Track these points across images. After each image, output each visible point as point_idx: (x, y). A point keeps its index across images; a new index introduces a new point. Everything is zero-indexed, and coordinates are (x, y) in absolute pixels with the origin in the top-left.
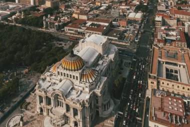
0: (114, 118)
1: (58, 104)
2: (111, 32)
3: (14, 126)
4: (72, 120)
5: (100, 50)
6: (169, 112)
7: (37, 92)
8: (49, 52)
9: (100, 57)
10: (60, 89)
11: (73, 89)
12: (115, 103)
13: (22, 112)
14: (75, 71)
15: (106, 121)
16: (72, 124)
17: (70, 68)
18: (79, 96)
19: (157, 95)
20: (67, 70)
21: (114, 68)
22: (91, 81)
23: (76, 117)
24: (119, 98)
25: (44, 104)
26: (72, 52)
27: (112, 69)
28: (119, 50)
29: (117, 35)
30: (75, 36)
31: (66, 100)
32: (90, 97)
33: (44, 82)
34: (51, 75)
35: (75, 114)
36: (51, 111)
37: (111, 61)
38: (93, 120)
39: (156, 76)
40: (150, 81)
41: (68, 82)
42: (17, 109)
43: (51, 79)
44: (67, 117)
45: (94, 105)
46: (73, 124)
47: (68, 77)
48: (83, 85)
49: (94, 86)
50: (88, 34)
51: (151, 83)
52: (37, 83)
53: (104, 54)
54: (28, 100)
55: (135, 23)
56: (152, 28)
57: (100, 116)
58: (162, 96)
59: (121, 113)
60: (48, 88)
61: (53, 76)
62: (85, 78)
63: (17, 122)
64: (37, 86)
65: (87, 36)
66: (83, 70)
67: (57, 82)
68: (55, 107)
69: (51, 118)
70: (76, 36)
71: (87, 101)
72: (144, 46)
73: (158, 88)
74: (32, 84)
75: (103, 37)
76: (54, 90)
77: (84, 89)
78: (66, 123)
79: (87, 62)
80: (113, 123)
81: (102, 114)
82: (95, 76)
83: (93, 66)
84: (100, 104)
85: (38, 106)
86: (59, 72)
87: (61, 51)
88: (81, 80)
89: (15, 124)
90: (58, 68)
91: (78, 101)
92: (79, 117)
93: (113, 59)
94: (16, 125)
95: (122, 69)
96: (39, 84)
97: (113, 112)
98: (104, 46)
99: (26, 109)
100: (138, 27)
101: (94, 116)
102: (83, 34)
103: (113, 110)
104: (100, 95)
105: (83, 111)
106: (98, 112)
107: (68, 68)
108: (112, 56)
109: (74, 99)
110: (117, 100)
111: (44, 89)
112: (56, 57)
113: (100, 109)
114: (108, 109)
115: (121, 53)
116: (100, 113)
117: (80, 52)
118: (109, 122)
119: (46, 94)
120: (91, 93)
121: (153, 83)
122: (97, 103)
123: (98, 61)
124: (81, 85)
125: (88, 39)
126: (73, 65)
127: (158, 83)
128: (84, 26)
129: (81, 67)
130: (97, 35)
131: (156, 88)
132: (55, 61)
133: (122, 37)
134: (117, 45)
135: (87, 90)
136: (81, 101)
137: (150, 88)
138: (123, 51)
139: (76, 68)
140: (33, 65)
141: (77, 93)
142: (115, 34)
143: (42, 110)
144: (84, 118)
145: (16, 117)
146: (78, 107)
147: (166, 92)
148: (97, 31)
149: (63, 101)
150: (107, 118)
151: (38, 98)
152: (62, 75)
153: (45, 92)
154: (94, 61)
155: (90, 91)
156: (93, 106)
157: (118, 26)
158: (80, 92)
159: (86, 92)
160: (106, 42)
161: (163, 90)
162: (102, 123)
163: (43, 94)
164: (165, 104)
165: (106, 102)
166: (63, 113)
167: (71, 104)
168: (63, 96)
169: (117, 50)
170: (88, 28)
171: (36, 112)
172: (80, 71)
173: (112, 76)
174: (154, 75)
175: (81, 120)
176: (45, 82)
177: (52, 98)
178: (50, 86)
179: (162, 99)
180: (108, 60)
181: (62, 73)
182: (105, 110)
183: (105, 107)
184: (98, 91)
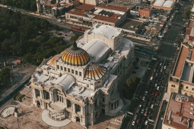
0: (122, 118)
1: (57, 98)
4: (74, 115)
5: (111, 45)
7: (33, 85)
10: (60, 84)
11: (75, 85)
12: (125, 103)
13: (16, 104)
14: (78, 66)
16: (74, 120)
17: (73, 63)
18: (82, 93)
19: (177, 99)
20: (68, 64)
21: (126, 66)
23: (78, 113)
24: (130, 98)
25: (41, 98)
29: (134, 27)
30: (78, 25)
31: (67, 95)
32: (96, 95)
34: (49, 69)
35: (78, 109)
36: (49, 104)
37: (124, 59)
38: (97, 117)
39: (179, 79)
40: (170, 84)
41: (69, 78)
42: (10, 101)
44: (68, 112)
45: (100, 103)
48: (87, 82)
49: (101, 84)
50: (97, 24)
51: (172, 86)
52: (32, 76)
53: (116, 50)
54: (22, 93)
57: (106, 114)
58: (183, 100)
60: (45, 82)
61: (51, 70)
62: (90, 74)
63: (12, 113)
64: (32, 79)
65: (95, 26)
66: (89, 66)
68: (54, 101)
69: (50, 111)
71: (91, 98)
73: (180, 92)
74: (26, 76)
75: (116, 29)
76: (53, 84)
78: (66, 118)
80: (121, 122)
81: (108, 112)
82: (102, 73)
83: (101, 63)
84: (106, 102)
85: (34, 99)
86: (58, 66)
87: (60, 43)
88: (85, 77)
89: (9, 114)
90: (57, 61)
91: (81, 97)
92: (81, 113)
93: (127, 56)
94: (11, 115)
97: (121, 112)
98: (117, 40)
99: (21, 101)
101: (99, 114)
103: (122, 110)
104: (107, 94)
105: (86, 108)
106: (103, 111)
107: (70, 62)
108: (125, 53)
109: (76, 96)
110: (128, 100)
111: (40, 83)
113: (106, 107)
114: (115, 108)
116: (106, 111)
117: (85, 46)
118: (116, 120)
119: (43, 88)
120: (97, 90)
121: (174, 86)
122: (104, 101)
124: (85, 81)
126: (76, 59)
127: (181, 87)
128: (90, 14)
133: (141, 30)
135: (93, 87)
136: (85, 98)
139: (80, 63)
141: (80, 90)
143: (38, 103)
145: (10, 108)
146: (81, 103)
147: (188, 97)
148: (109, 21)
149: (64, 97)
150: (113, 117)
151: (34, 91)
152: (62, 69)
153: (42, 85)
154: (102, 57)
155: (95, 89)
158: (83, 89)
161: (186, 95)
162: (107, 121)
163: (39, 87)
164: (185, 110)
165: (114, 101)
166: (63, 108)
167: (73, 100)
169: (133, 46)
171: (32, 105)
172: (84, 67)
173: (124, 75)
174: (177, 78)
175: (84, 116)
176: (42, 75)
177: (50, 92)
178: (48, 80)
179: (182, 104)
180: (120, 58)
181: (62, 67)
182: (112, 109)
183: (112, 106)
184: (105, 90)
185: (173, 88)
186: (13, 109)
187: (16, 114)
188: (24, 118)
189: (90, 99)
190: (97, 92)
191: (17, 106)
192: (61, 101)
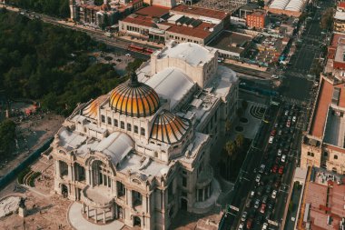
0: (219, 217)
1: (100, 180)
2: (226, 39)
3: (7, 215)
4: (129, 213)
5: (197, 78)
6: (341, 215)
7: (55, 153)
8: (83, 74)
9: (196, 92)
10: (105, 151)
11: (133, 152)
12: (223, 188)
13: (23, 190)
14: (139, 116)
15: (201, 221)
16: (129, 222)
17: (129, 111)
18: (145, 168)
19: (319, 180)
20: (121, 113)
21: (225, 116)
22: (173, 140)
23: (137, 208)
24: (233, 178)
25: (69, 178)
26: (134, 77)
27: (221, 120)
28: (241, 79)
29: (238, 46)
30: (141, 42)
31: (117, 173)
32: (170, 172)
33: (70, 135)
34: (86, 122)
35: (137, 200)
36: (84, 191)
37: (221, 103)
38: (173, 216)
39: (321, 140)
40: (305, 150)
41: (123, 139)
42: (12, 185)
43: (85, 131)
44: (119, 207)
45: (178, 188)
46: (132, 222)
47: (123, 127)
48: (154, 147)
49: (179, 151)
50: (172, 41)
51: (309, 154)
52: (56, 136)
53: (207, 86)
54: (35, 168)
55: (285, 23)
56: (324, 37)
57: (190, 210)
58: (330, 182)
59: (234, 208)
60: (79, 147)
61: (91, 124)
62: (160, 132)
63: (13, 209)
64: (56, 141)
65: (169, 44)
66: (158, 116)
67: (100, 136)
68: (94, 185)
69: (85, 205)
70: (145, 42)
71: (162, 179)
72: (300, 75)
73: (323, 165)
74: (44, 137)
75: (206, 49)
76: (92, 152)
77: (156, 154)
78: (116, 218)
79: (166, 101)
80: (217, 226)
81: (193, 207)
82: (182, 130)
83: (181, 111)
84: (190, 187)
85: (57, 181)
86: (103, 117)
87: (108, 73)
88: (150, 137)
89: (8, 212)
90: (102, 108)
91: (144, 177)
92: (143, 209)
93: (227, 98)
94: (11, 214)
95: (245, 121)
96: (59, 137)
97: (218, 205)
98: (208, 68)
99: (32, 185)
100: (290, 33)
101: (176, 210)
102: (161, 40)
103: (218, 202)
104: (192, 170)
105: (152, 198)
106: (184, 203)
107: (124, 109)
108: (223, 92)
109: (134, 173)
110: (229, 183)
111: (69, 149)
112: (98, 85)
113: (190, 196)
114: (206, 198)
115: (246, 88)
116: (189, 205)
117: (152, 79)
118: (207, 223)
119: (75, 159)
120: (172, 163)
121: (313, 155)
122: (185, 183)
123: (192, 99)
124: (151, 146)
125: (171, 52)
126: (135, 104)
127: (325, 155)
128: (162, 22)
129: (153, 109)
130: (192, 44)
131: (318, 166)
132: (96, 93)
133: (249, 51)
134: (237, 69)
135: (164, 157)
136: (150, 179)
137: (304, 165)
138: (250, 82)
139: (141, 112)
140: (47, 98)
141: (142, 162)
142: (234, 45)
143: (65, 189)
144: (154, 212)
145: (10, 199)
146: (143, 189)
147: (339, 175)
148: (194, 36)
149: (112, 176)
150: (203, 216)
151: (57, 165)
152: (110, 123)
153: (72, 154)
154: (183, 100)
155: (169, 161)
156: (174, 191)
157: (244, 27)
158: (147, 160)
159: (161, 162)
160: (213, 59)
161: (334, 171)
162: (192, 225)
163: (68, 158)
164: (335, 200)
165: (204, 184)
166: (110, 198)
167: (128, 182)
168: (111, 166)
169: (236, 79)
170: (172, 28)
171: (52, 193)
172: (150, 118)
173: (221, 133)
174: (317, 139)
175: (148, 215)
176: (73, 135)
177: (87, 168)
178: (84, 143)
179: (329, 188)
180: (213, 101)
181: (109, 119)
182: (201, 200)
183: (201, 194)
184: (188, 162)
185: (310, 158)
186: (17, 200)
187: (21, 210)
188: (36, 219)
189: (159, 181)
190: (173, 166)
191: (24, 196)
192: (105, 184)
